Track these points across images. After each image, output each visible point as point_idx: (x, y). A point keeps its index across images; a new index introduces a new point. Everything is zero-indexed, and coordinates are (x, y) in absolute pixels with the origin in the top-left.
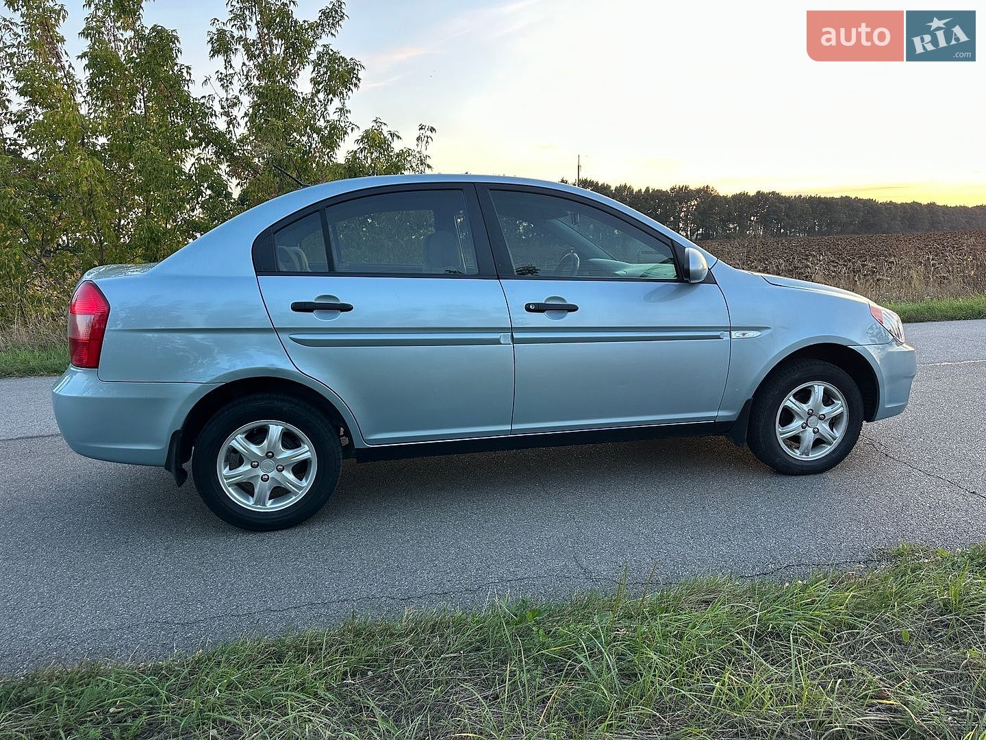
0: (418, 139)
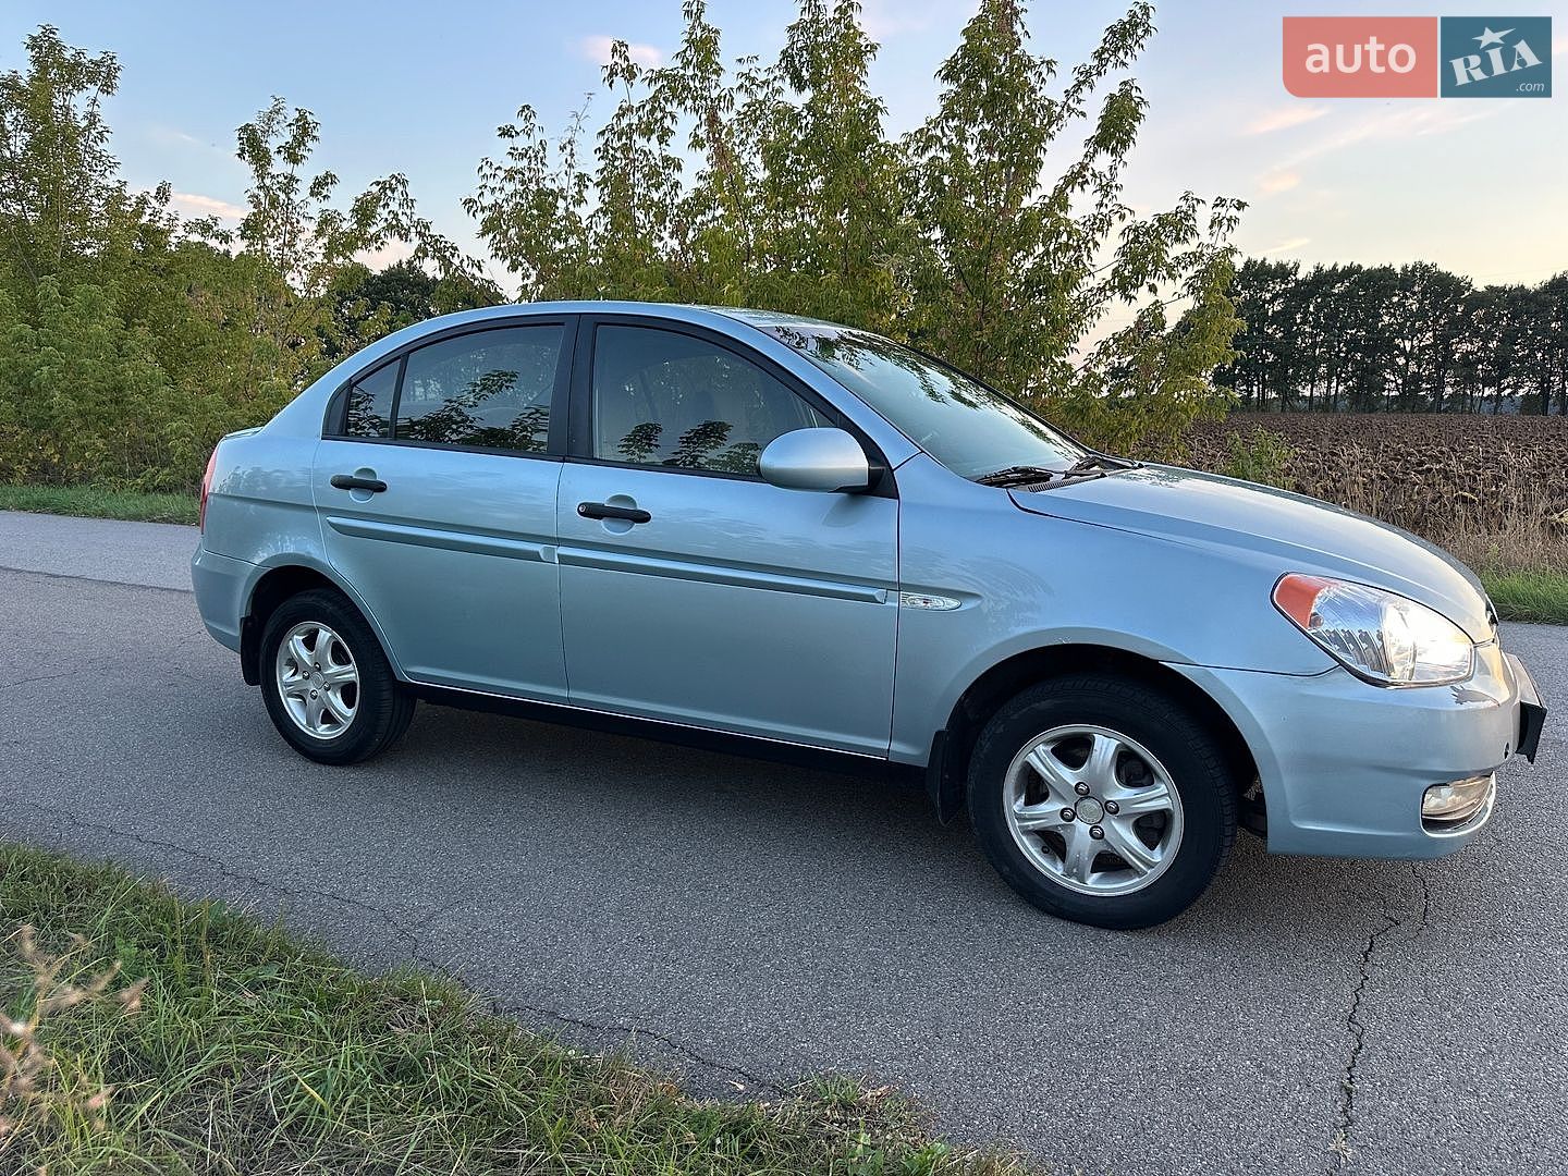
0: (1213, 222)
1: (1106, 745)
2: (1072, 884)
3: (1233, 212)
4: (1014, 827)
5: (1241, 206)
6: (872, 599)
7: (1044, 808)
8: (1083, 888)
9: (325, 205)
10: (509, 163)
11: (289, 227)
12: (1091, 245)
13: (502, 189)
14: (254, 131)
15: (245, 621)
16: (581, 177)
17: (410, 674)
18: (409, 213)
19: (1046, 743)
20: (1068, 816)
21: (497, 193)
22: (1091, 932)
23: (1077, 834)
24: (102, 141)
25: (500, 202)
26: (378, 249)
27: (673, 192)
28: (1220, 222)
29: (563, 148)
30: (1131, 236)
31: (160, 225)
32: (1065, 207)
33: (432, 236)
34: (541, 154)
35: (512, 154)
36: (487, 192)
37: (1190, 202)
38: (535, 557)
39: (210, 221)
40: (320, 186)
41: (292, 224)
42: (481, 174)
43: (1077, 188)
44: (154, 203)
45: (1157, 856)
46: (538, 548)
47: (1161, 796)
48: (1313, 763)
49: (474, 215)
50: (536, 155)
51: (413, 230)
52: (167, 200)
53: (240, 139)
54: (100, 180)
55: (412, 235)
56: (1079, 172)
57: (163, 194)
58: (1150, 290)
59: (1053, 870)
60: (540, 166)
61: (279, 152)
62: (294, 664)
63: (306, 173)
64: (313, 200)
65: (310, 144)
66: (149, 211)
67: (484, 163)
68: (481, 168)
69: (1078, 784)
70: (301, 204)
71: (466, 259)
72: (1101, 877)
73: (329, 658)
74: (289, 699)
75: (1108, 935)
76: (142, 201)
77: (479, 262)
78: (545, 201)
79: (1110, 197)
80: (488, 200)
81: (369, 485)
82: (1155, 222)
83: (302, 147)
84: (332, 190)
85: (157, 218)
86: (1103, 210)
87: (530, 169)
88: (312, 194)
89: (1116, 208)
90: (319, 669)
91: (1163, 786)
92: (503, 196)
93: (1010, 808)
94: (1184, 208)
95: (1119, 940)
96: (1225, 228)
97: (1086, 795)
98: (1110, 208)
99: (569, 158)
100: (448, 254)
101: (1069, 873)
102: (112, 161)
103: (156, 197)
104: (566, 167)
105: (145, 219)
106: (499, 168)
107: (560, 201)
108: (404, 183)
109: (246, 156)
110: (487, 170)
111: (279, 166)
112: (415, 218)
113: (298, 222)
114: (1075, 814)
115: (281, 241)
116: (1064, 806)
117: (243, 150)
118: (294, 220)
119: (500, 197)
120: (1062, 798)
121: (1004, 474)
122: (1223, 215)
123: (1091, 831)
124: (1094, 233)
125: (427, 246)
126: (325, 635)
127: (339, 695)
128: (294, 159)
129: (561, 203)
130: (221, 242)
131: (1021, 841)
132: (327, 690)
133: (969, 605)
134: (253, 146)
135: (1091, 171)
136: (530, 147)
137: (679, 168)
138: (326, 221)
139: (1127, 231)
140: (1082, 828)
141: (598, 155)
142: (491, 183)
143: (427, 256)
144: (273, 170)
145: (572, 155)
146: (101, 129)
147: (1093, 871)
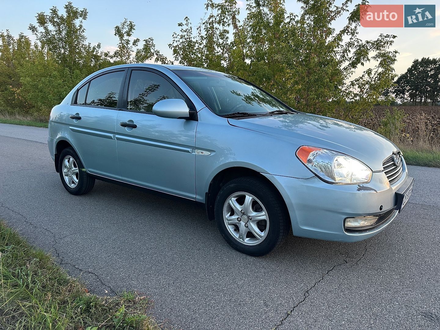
1: (249, 199)
2: (241, 241)
3: (392, 39)
4: (226, 222)
5: (394, 37)
6: (188, 152)
7: (233, 217)
8: (244, 242)
9: (137, 47)
10: (181, 33)
11: (127, 54)
12: (348, 51)
13: (179, 41)
14: (119, 28)
15: (56, 155)
16: (202, 37)
17: (89, 171)
18: (154, 49)
19: (234, 197)
20: (239, 220)
21: (178, 42)
22: (244, 256)
23: (241, 226)
24: (83, 32)
25: (178, 44)
26: (150, 59)
27: (226, 40)
28: (388, 42)
29: (198, 29)
30: (358, 48)
31: (99, 54)
32: (341, 40)
33: (160, 55)
34: (191, 31)
35: (181, 31)
36: (175, 42)
37: (382, 37)
38: (110, 138)
39: (108, 53)
40: (135, 42)
41: (128, 53)
42: (173, 37)
43: (345, 34)
44: (97, 49)
45: (262, 234)
46: (112, 135)
47: (263, 215)
48: (305, 207)
49: (171, 49)
50: (189, 31)
51: (155, 53)
52: (100, 48)
53: (115, 30)
54: (82, 43)
55: (155, 54)
56: (346, 29)
57: (99, 46)
58: (361, 64)
59: (236, 236)
60: (190, 34)
61: (125, 33)
62: (66, 167)
63: (132, 39)
64: (133, 46)
65: (133, 31)
66: (96, 51)
67: (174, 34)
68: (173, 35)
69: (241, 210)
70: (131, 47)
71: (169, 61)
72: (249, 240)
73: (73, 166)
74: (66, 177)
75: (249, 257)
76: (94, 48)
77: (172, 62)
78: (190, 44)
79: (354, 36)
80: (175, 44)
81: (77, 118)
82: (366, 43)
83: (131, 32)
84: (138, 43)
85: (97, 53)
86: (352, 40)
87: (187, 35)
88: (133, 45)
89: (356, 40)
90: (71, 169)
91: (264, 212)
92: (179, 43)
93: (225, 217)
94: (380, 39)
95: (251, 259)
96: (389, 44)
97: (244, 214)
98: (354, 39)
99: (199, 32)
100: (164, 60)
101: (240, 237)
102: (85, 37)
103: (97, 47)
104: (198, 34)
105: (95, 53)
106: (178, 35)
107: (196, 44)
108: (152, 40)
109: (117, 35)
110: (175, 36)
111: (126, 37)
112: (155, 50)
113: (130, 52)
114: (241, 220)
115: (125, 58)
116: (238, 217)
117: (116, 33)
118: (129, 52)
119: (178, 43)
120: (238, 215)
121: (234, 114)
122: (388, 40)
123: (245, 225)
124: (349, 48)
125: (159, 58)
126: (71, 159)
127: (75, 176)
128: (129, 35)
129: (197, 45)
130: (110, 58)
131: (228, 227)
132: (72, 174)
133: (213, 154)
134: (118, 31)
135: (350, 28)
136: (187, 29)
137: (228, 32)
138: (138, 52)
139: (356, 46)
140: (243, 224)
141: (205, 30)
142: (176, 39)
143: (159, 60)
144: (124, 39)
145: (200, 31)
146: (83, 29)
147: (247, 237)
